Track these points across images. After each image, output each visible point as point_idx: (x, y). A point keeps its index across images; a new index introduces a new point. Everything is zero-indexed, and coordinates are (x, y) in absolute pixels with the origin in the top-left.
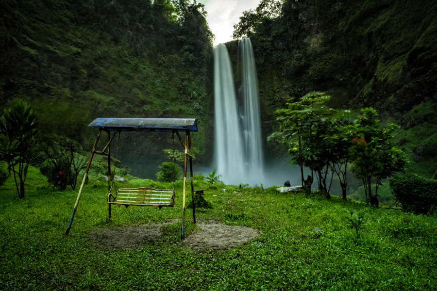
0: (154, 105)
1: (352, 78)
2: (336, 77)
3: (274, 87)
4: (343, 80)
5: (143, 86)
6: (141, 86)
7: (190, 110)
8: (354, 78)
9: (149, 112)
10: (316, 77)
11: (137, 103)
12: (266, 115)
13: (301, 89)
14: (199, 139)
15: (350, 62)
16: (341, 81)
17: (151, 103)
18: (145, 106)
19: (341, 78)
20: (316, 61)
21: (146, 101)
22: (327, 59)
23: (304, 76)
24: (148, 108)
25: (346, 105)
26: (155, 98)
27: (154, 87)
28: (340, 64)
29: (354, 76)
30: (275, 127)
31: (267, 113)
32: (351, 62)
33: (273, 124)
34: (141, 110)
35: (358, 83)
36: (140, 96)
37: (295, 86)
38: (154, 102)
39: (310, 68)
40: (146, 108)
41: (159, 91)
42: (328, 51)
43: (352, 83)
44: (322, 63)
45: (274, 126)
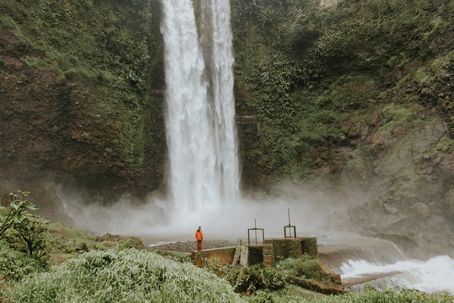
0: (47, 60)
1: (388, 58)
2: (360, 55)
3: (260, 62)
4: (372, 61)
5: (25, 16)
6: (20, 15)
7: (118, 82)
8: (393, 58)
9: (36, 72)
10: (328, 52)
11: (10, 47)
12: (247, 105)
13: (302, 69)
14: (133, 137)
15: (388, 33)
16: (367, 62)
17: (41, 54)
18: (27, 57)
19: (368, 57)
20: (331, 28)
21: (30, 46)
22: (349, 26)
23: (310, 50)
24: (35, 63)
25: (374, 99)
26: (51, 47)
27: (48, 24)
28: (369, 36)
29: (393, 55)
30: (261, 126)
31: (248, 103)
32: (391, 33)
33: (259, 121)
34: (18, 64)
35: (400, 65)
36: (16, 34)
37: (293, 65)
38: (47, 53)
39: (320, 39)
40: (29, 61)
41: (57, 34)
42: (351, 14)
43: (388, 67)
44: (339, 33)
45: (259, 124)
